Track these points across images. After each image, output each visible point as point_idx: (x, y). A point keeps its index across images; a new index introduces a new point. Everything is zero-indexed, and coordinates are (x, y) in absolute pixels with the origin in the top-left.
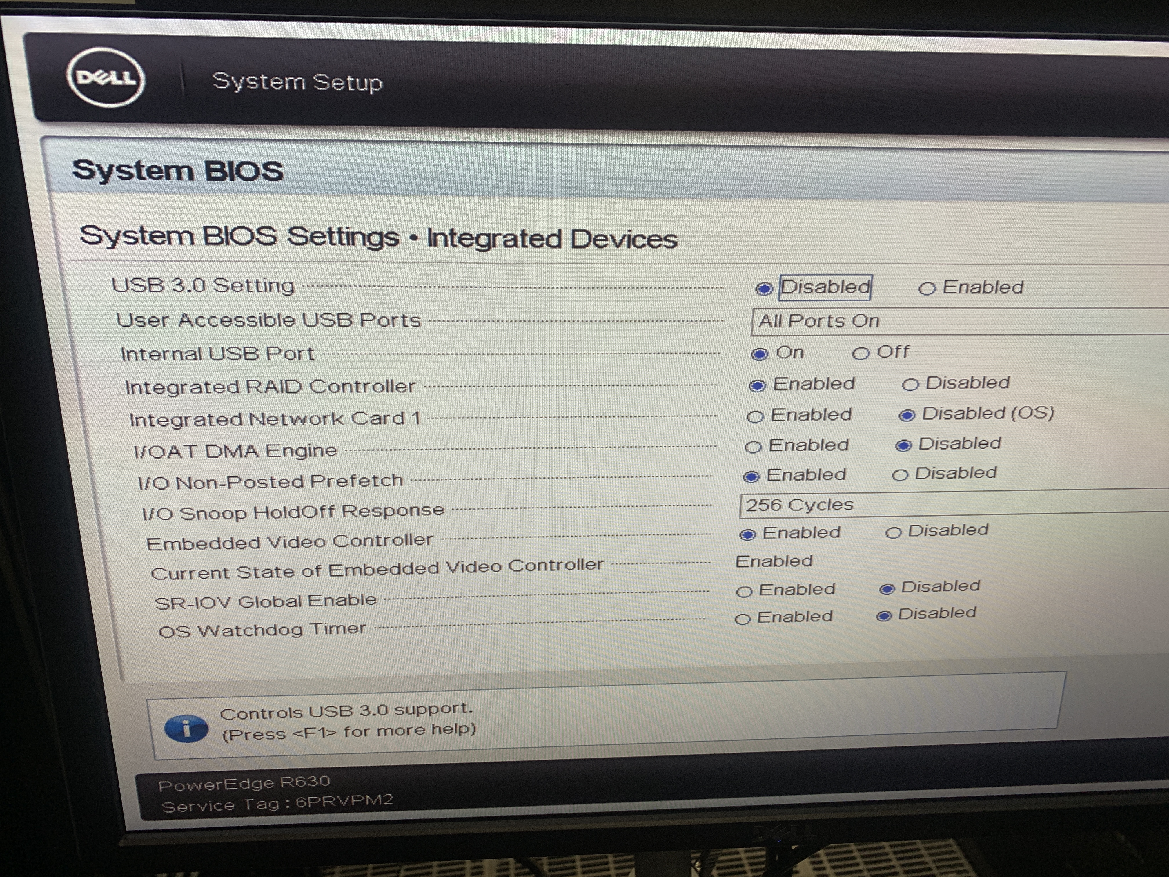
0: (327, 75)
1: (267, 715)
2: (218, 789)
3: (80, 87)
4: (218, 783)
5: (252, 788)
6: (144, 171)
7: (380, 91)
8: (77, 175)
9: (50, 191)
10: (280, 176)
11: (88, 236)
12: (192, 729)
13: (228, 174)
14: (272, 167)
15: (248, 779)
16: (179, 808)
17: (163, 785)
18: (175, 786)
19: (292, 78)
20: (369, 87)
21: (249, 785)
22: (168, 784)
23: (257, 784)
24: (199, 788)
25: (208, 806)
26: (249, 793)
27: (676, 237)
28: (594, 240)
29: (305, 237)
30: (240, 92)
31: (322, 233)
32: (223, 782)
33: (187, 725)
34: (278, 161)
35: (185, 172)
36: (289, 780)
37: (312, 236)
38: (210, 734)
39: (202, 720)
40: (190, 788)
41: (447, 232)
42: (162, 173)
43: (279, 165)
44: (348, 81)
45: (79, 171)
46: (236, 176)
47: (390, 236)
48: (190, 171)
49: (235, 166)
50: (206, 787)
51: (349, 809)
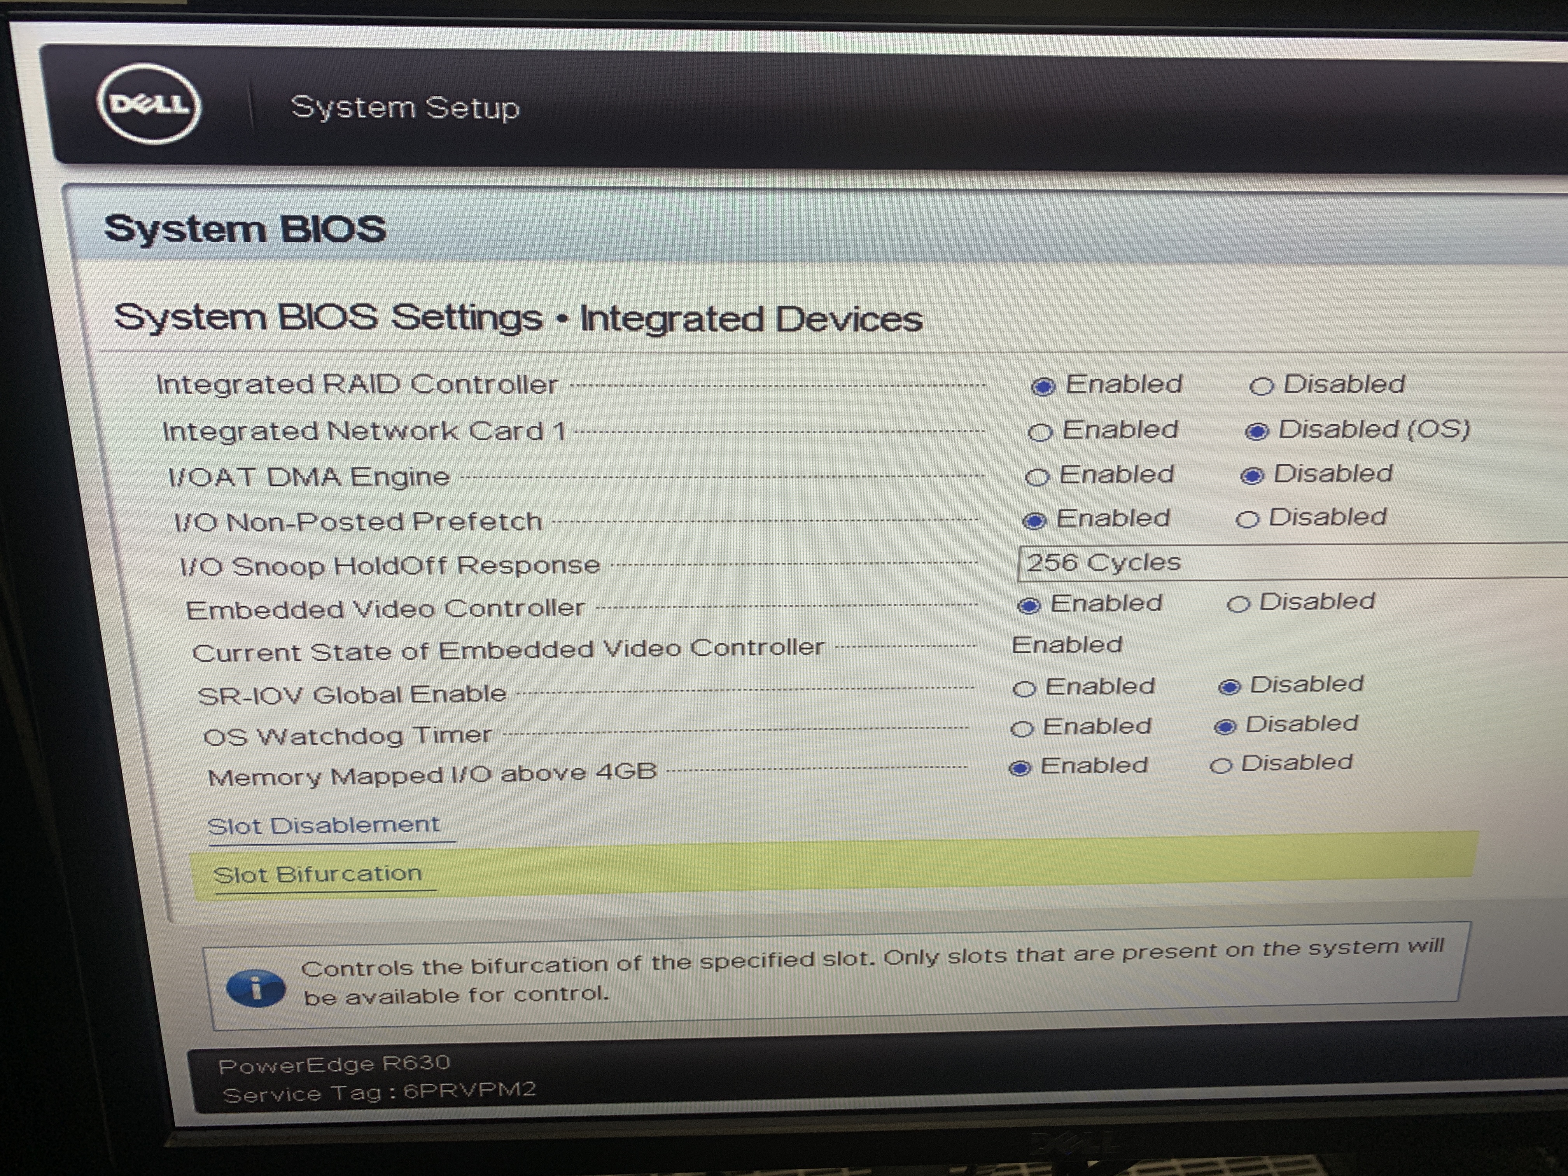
0: (445, 97)
1: (364, 970)
2: (299, 1071)
3: (115, 117)
4: (298, 1064)
5: (344, 1070)
6: (200, 229)
7: (516, 118)
8: (111, 235)
9: (74, 257)
10: (382, 235)
11: (126, 317)
12: (263, 989)
13: (312, 234)
14: (371, 223)
15: (339, 1059)
16: (246, 1097)
17: (225, 1064)
18: (241, 1067)
19: (398, 103)
20: (501, 115)
21: (340, 1066)
22: (232, 1064)
23: (352, 1066)
24: (273, 1070)
25: (285, 1095)
26: (341, 1078)
27: (920, 316)
28: (808, 321)
29: (415, 318)
30: (328, 122)
31: (439, 313)
32: (306, 1061)
33: (257, 983)
34: (379, 215)
35: (254, 230)
36: (395, 1060)
37: (425, 317)
38: (287, 996)
39: (275, 977)
40: (262, 1070)
41: (607, 311)
42: (224, 232)
43: (380, 220)
44: (472, 106)
45: (114, 230)
46: (322, 236)
47: (529, 316)
48: (262, 229)
49: (321, 222)
50: (282, 1068)
51: (476, 1101)
